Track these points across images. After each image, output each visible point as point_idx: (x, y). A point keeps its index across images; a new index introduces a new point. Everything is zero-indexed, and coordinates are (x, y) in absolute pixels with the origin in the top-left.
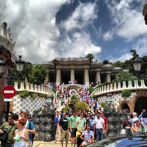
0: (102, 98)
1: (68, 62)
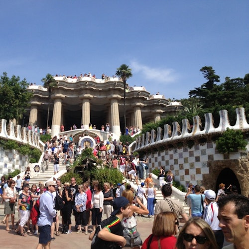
0: (156, 155)
1: (77, 84)
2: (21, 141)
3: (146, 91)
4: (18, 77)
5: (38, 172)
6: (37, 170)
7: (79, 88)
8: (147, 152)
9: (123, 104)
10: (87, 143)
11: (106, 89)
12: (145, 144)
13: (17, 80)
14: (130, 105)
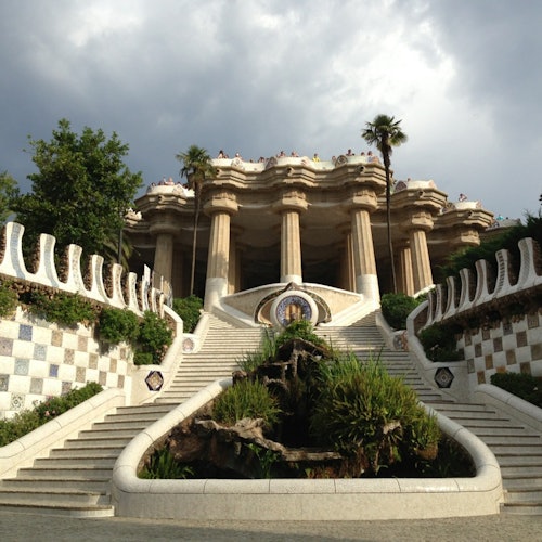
1: (266, 176)
2: (103, 301)
3: (436, 188)
4: (101, 134)
5: (158, 389)
6: (155, 383)
7: (272, 185)
8: (465, 324)
9: (385, 225)
10: (294, 308)
11: (339, 184)
12: (457, 305)
13: (94, 142)
14: (400, 226)
